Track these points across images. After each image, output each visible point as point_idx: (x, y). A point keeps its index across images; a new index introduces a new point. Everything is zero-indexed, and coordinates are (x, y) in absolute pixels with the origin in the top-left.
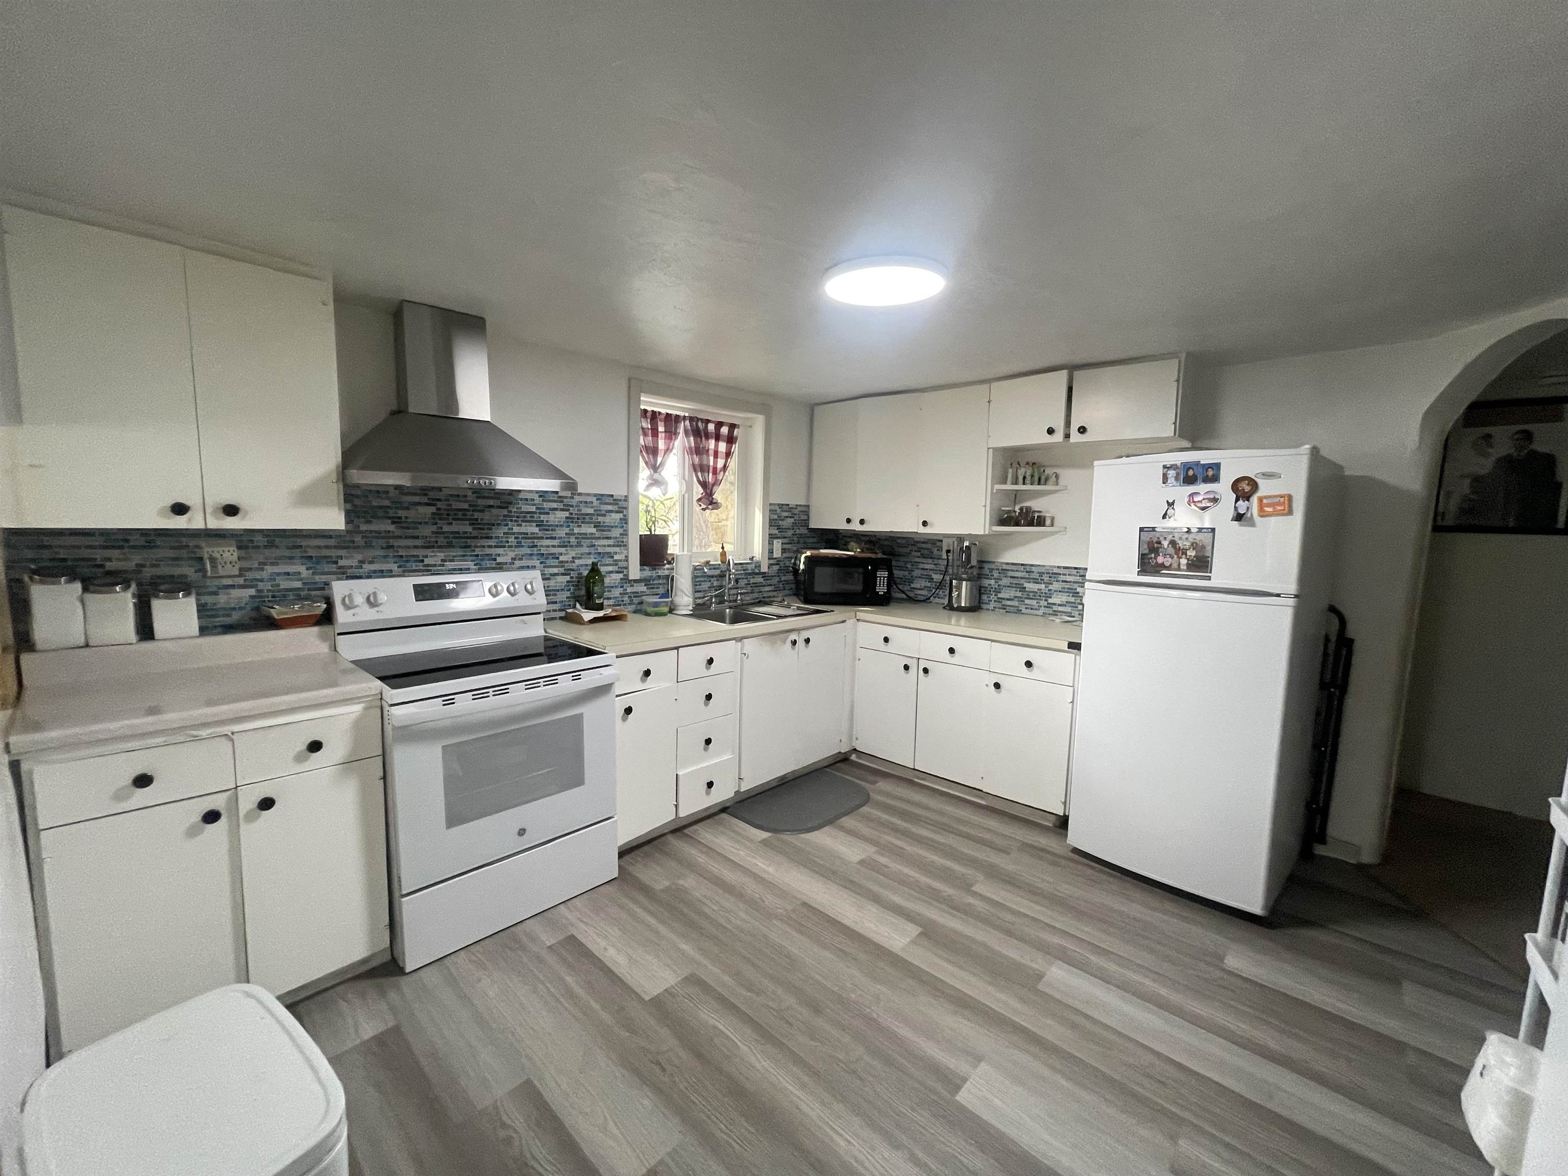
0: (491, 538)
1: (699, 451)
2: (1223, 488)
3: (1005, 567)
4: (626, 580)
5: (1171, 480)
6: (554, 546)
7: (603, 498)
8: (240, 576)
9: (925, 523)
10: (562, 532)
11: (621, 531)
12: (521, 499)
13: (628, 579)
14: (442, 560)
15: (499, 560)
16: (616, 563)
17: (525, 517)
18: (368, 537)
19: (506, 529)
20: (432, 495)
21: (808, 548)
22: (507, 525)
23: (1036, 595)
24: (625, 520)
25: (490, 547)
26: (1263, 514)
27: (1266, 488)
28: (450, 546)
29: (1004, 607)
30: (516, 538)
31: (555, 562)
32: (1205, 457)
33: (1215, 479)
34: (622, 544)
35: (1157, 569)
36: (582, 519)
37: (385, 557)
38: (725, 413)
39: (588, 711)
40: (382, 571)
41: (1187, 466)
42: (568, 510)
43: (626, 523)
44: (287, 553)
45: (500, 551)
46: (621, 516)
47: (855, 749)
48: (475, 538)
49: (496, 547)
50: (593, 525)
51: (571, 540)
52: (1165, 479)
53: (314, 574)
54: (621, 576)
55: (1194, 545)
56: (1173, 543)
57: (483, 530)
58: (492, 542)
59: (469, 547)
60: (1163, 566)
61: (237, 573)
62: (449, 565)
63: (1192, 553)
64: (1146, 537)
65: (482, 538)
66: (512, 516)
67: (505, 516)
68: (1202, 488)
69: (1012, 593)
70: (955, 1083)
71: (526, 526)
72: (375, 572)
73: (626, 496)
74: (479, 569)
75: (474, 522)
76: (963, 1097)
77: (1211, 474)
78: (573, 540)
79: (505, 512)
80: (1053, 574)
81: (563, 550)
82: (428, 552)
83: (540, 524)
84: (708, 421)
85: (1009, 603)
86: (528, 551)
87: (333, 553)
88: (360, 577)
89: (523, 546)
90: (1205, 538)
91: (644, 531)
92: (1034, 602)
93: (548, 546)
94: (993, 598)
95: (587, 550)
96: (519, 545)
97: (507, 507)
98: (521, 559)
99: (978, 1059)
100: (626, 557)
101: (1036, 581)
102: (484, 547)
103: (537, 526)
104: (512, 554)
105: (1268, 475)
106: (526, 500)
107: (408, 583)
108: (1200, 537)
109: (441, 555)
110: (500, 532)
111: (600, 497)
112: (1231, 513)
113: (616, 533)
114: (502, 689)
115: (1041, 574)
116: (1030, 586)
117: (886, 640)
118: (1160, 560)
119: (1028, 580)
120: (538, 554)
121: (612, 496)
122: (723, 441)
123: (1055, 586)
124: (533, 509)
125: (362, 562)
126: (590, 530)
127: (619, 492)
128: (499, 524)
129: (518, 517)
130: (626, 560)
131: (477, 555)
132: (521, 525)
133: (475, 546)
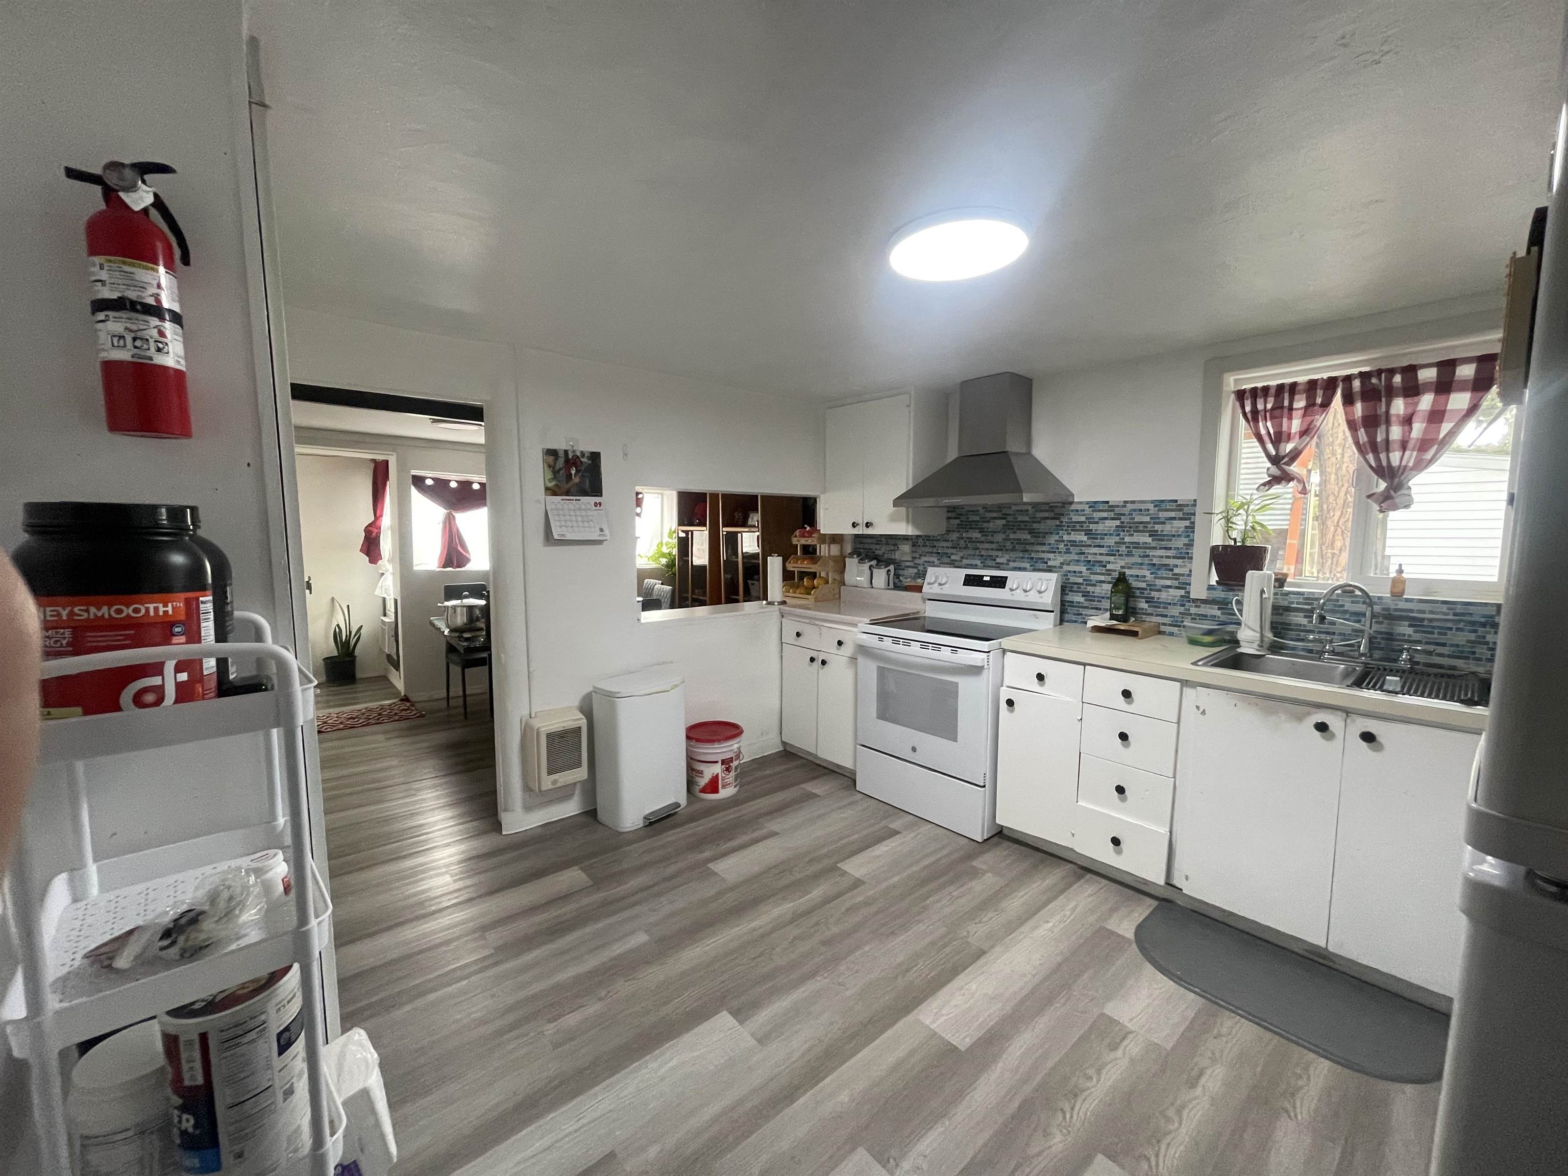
0: (1045, 544)
4: (1186, 597)
6: (1101, 554)
7: (1163, 505)
8: (912, 561)
10: (1111, 541)
11: (1186, 541)
12: (1072, 511)
13: (1189, 597)
15: (1050, 563)
16: (1176, 577)
17: (1074, 526)
19: (1057, 537)
20: (1004, 511)
22: (1058, 533)
24: (1191, 528)
25: (1043, 552)
28: (1013, 549)
30: (1065, 545)
34: (1185, 555)
36: (1136, 528)
39: (965, 684)
40: (972, 565)
42: (1120, 519)
43: (1193, 532)
45: (1051, 556)
46: (1187, 523)
48: (1033, 544)
49: (1048, 552)
50: (1148, 534)
54: (1179, 592)
57: (1039, 536)
58: (1045, 548)
59: (1028, 551)
61: (910, 559)
62: (1012, 564)
65: (1038, 544)
66: (1064, 526)
67: (1057, 526)
71: (1075, 534)
72: (968, 565)
73: (1195, 501)
75: (1031, 532)
78: (1123, 549)
81: (1111, 559)
83: (1088, 533)
86: (1076, 557)
87: (950, 551)
96: (1068, 552)
97: (1059, 518)
98: (1068, 564)
100: (1190, 571)
102: (1038, 551)
103: (1086, 534)
104: (1061, 560)
106: (1077, 511)
107: (962, 573)
109: (1007, 557)
110: (1052, 539)
111: (1158, 504)
113: (1180, 543)
121: (1176, 501)
124: (1083, 519)
125: (962, 558)
126: (1146, 539)
127: (1183, 496)
128: (1051, 533)
129: (1068, 527)
130: (1189, 575)
131: (1032, 558)
132: (1070, 534)
133: (1032, 551)
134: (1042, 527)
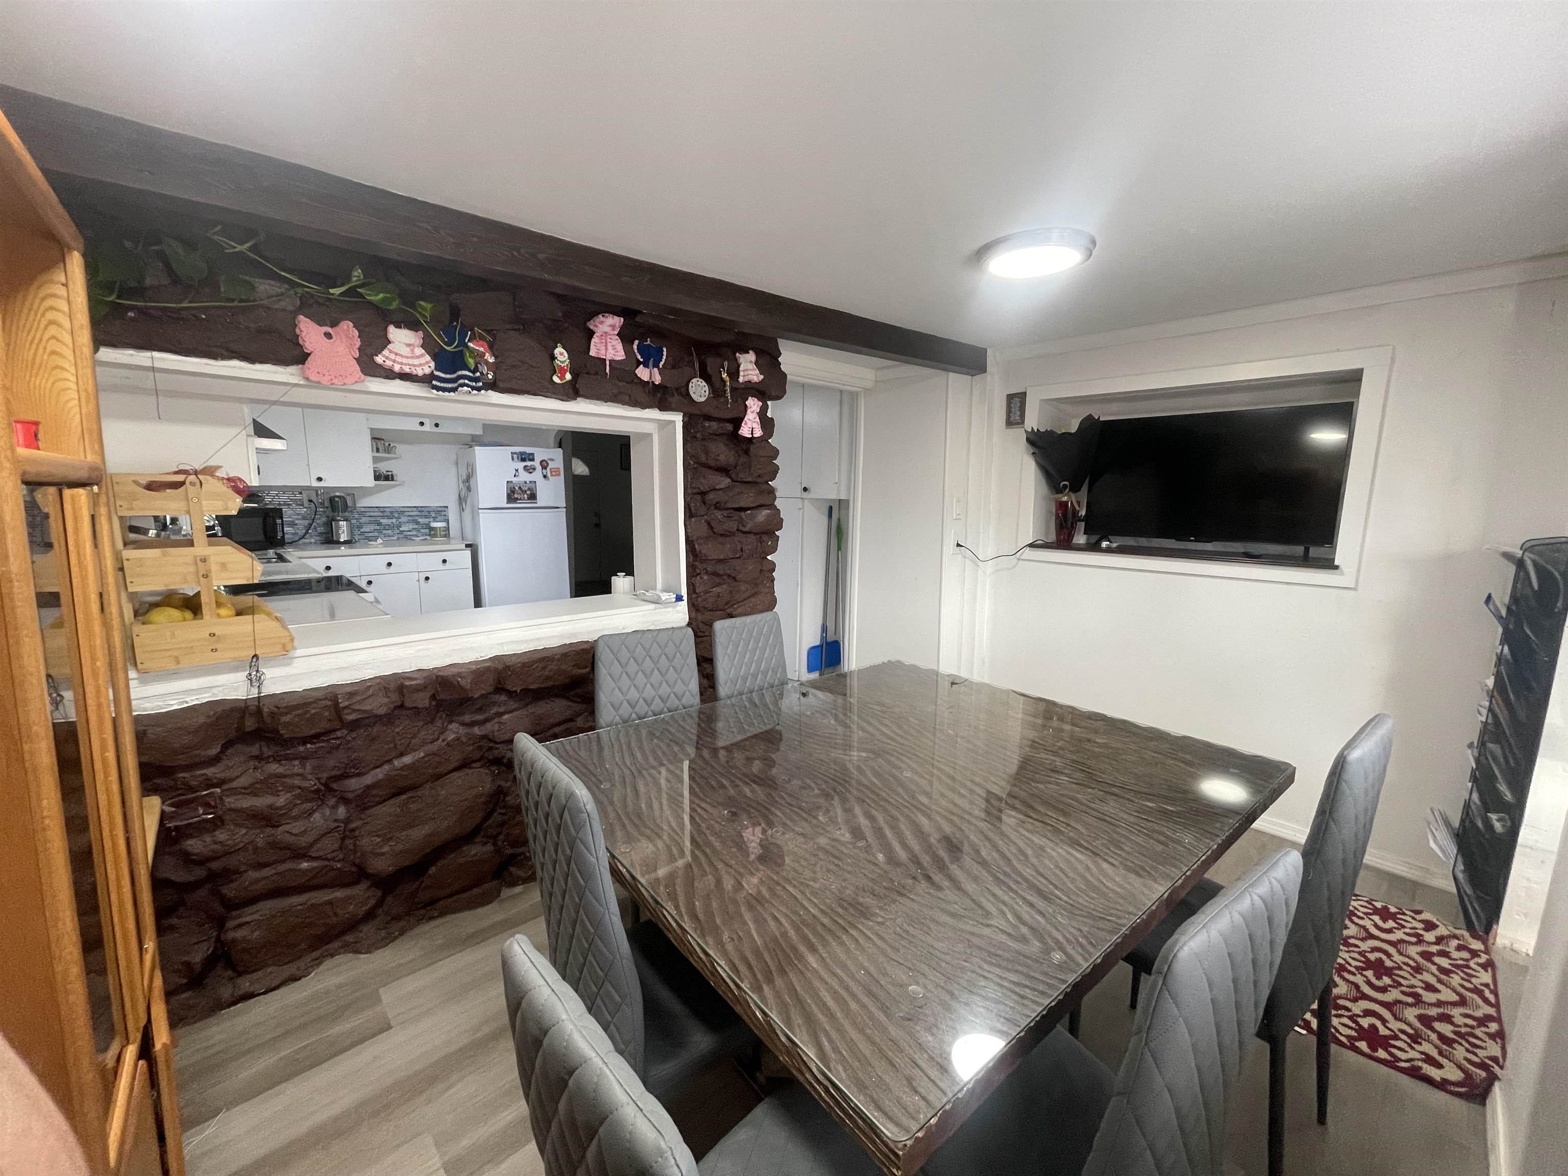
2: (536, 464)
5: (516, 459)
9: (319, 479)
23: (389, 527)
26: (552, 475)
27: (551, 465)
29: (368, 539)
32: (528, 450)
33: (533, 460)
35: (515, 500)
41: (522, 453)
52: (513, 459)
55: (529, 489)
56: (520, 488)
60: (517, 499)
63: (528, 492)
64: (510, 485)
68: (529, 463)
77: (531, 457)
80: (400, 512)
85: (370, 534)
90: (533, 485)
92: (390, 532)
101: (389, 517)
105: (552, 460)
108: (530, 485)
112: (541, 475)
116: (385, 521)
117: (328, 568)
118: (516, 496)
119: (383, 517)
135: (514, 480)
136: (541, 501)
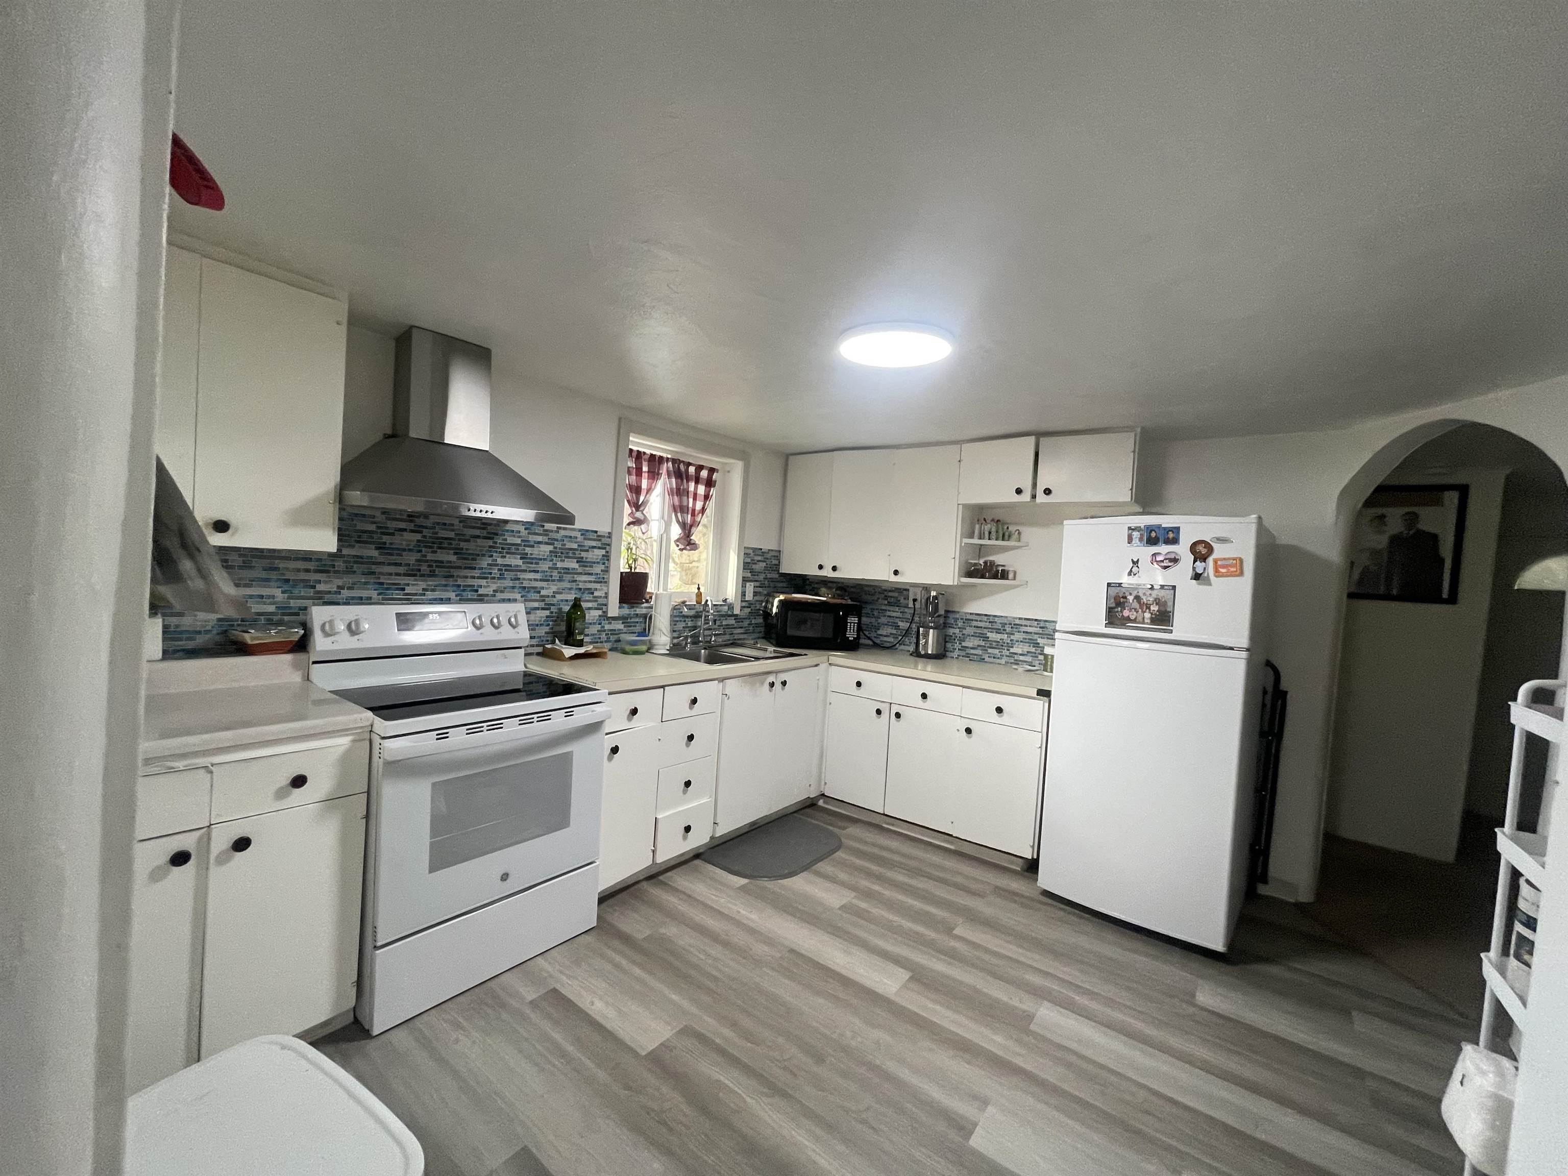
0: (475, 568)
1: (680, 492)
2: (1182, 549)
3: (969, 617)
4: (605, 616)
5: (1136, 541)
6: (536, 580)
7: (589, 534)
9: (896, 573)
10: (545, 566)
11: (603, 567)
12: (508, 531)
13: (606, 616)
14: (424, 590)
15: (481, 591)
16: (596, 599)
17: (509, 549)
18: (349, 562)
19: (490, 561)
20: (417, 521)
21: (783, 593)
22: (492, 556)
23: (999, 645)
24: (607, 557)
25: (473, 577)
26: (1217, 573)
27: (1220, 551)
28: (432, 575)
29: (967, 656)
30: (499, 570)
31: (537, 596)
32: (1166, 521)
33: (1175, 541)
34: (603, 581)
35: (1123, 622)
36: (566, 553)
37: (366, 583)
38: (704, 457)
39: (579, 750)
40: (361, 598)
41: (1150, 529)
42: (553, 544)
43: (608, 560)
44: (264, 575)
45: (483, 582)
46: (603, 552)
47: (823, 795)
48: (460, 568)
49: (479, 578)
50: (576, 560)
51: (553, 574)
52: (1130, 540)
53: (289, 598)
54: (600, 612)
55: (1157, 601)
56: (1137, 598)
57: (468, 560)
58: (476, 573)
59: (452, 576)
60: (1128, 619)
62: (430, 595)
63: (1154, 608)
64: (1113, 591)
65: (466, 568)
66: (498, 548)
67: (490, 547)
68: (1164, 549)
69: (976, 642)
70: (966, 1129)
71: (510, 558)
72: (353, 598)
73: (609, 533)
74: (460, 600)
75: (458, 552)
76: (977, 1141)
77: (1171, 536)
78: (555, 574)
79: (490, 543)
80: (1015, 625)
81: (544, 584)
82: (410, 580)
83: (524, 557)
84: (689, 464)
85: (972, 651)
86: (511, 584)
88: (338, 604)
89: (505, 579)
90: (1166, 595)
91: (624, 569)
92: (996, 651)
93: (531, 580)
94: (957, 646)
95: (568, 585)
96: (502, 577)
97: (492, 538)
98: (502, 592)
99: (984, 1102)
100: (606, 593)
101: (998, 631)
102: (466, 577)
103: (521, 558)
104: (494, 587)
105: (1221, 540)
106: (513, 531)
107: (391, 612)
108: (1162, 593)
109: (423, 585)
110: (485, 562)
112: (1190, 573)
113: (598, 569)
114: (495, 724)
115: (1004, 625)
116: (993, 636)
117: (859, 684)
118: (1126, 613)
119: (992, 630)
120: (520, 587)
121: (596, 532)
122: (702, 484)
123: (1017, 636)
124: (518, 541)
125: (342, 588)
126: (573, 564)
127: (604, 529)
128: (484, 555)
129: (503, 548)
130: (606, 597)
131: (459, 586)
132: (505, 557)
133: (458, 576)
134: (471, 547)
135: (1125, 580)
136: (1181, 628)
